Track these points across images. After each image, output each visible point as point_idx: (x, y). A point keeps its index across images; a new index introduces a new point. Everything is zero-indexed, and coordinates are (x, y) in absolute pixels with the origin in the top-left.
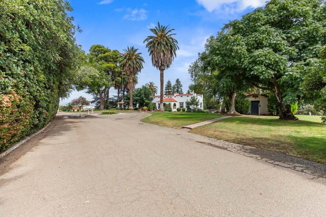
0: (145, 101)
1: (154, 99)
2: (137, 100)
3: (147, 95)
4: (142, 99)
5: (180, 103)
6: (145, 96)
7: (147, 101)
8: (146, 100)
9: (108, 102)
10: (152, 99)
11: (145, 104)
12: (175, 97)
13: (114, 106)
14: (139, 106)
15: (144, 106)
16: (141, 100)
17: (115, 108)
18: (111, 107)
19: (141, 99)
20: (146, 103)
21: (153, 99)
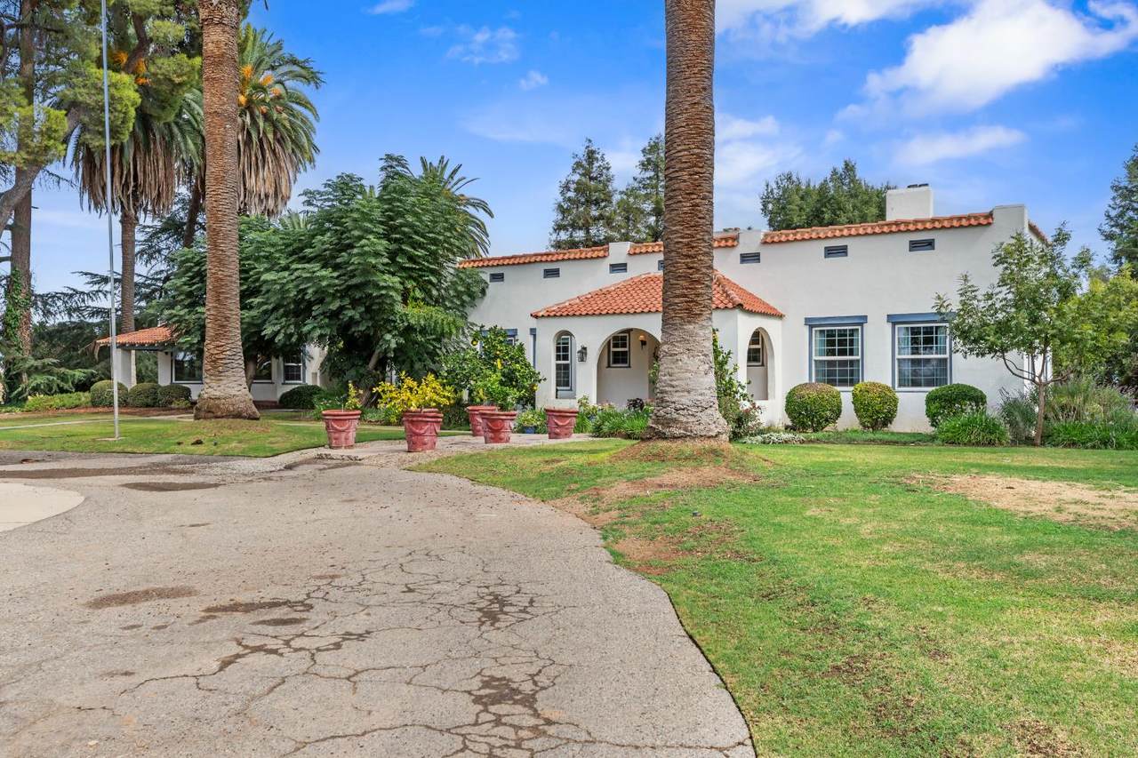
0: (399, 308)
1: (493, 287)
2: (310, 304)
3: (416, 245)
4: (359, 292)
5: (811, 324)
6: (393, 255)
7: (415, 314)
8: (405, 301)
9: (24, 337)
10: (471, 293)
11: (391, 341)
12: (745, 258)
13: (79, 374)
14: (332, 368)
15: (382, 363)
16: (355, 303)
17: (83, 386)
18: (40, 380)
19: (345, 292)
20: (410, 329)
21: (483, 292)
